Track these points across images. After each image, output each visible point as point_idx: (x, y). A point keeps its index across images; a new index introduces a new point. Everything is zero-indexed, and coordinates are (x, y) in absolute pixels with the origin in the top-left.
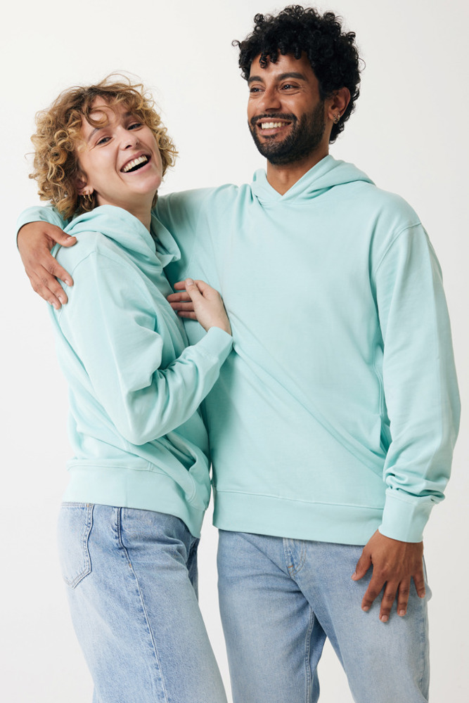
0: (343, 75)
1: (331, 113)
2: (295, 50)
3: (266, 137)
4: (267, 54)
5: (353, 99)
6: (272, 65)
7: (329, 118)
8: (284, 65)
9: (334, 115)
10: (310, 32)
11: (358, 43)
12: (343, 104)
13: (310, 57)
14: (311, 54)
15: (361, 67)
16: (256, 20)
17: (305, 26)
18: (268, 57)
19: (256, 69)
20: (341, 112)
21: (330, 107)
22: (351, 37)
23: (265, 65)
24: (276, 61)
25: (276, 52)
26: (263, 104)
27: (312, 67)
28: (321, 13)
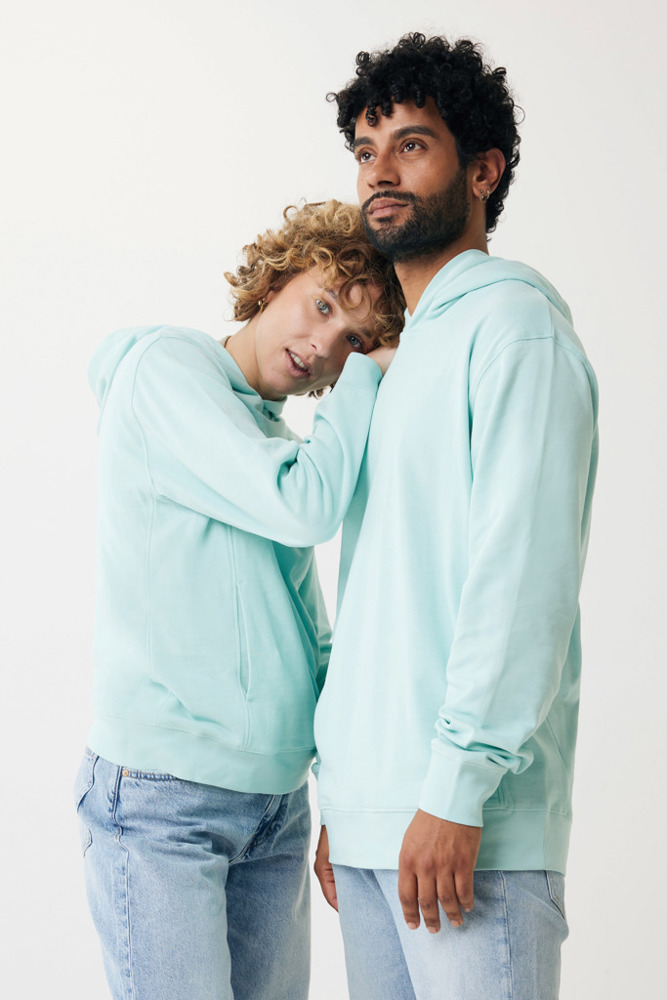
0: (490, 126)
1: (476, 186)
2: (415, 94)
3: (381, 220)
4: (376, 105)
5: (510, 167)
6: (384, 120)
7: (474, 196)
8: (401, 118)
9: (481, 190)
10: (436, 67)
11: (511, 83)
12: (495, 174)
13: (439, 103)
14: (440, 99)
15: (518, 118)
16: (359, 62)
17: (429, 59)
18: (378, 109)
19: (363, 129)
20: (492, 186)
21: (474, 178)
22: (500, 74)
23: (374, 122)
24: (389, 113)
25: (388, 100)
26: (374, 174)
27: (443, 118)
28: (452, 40)
